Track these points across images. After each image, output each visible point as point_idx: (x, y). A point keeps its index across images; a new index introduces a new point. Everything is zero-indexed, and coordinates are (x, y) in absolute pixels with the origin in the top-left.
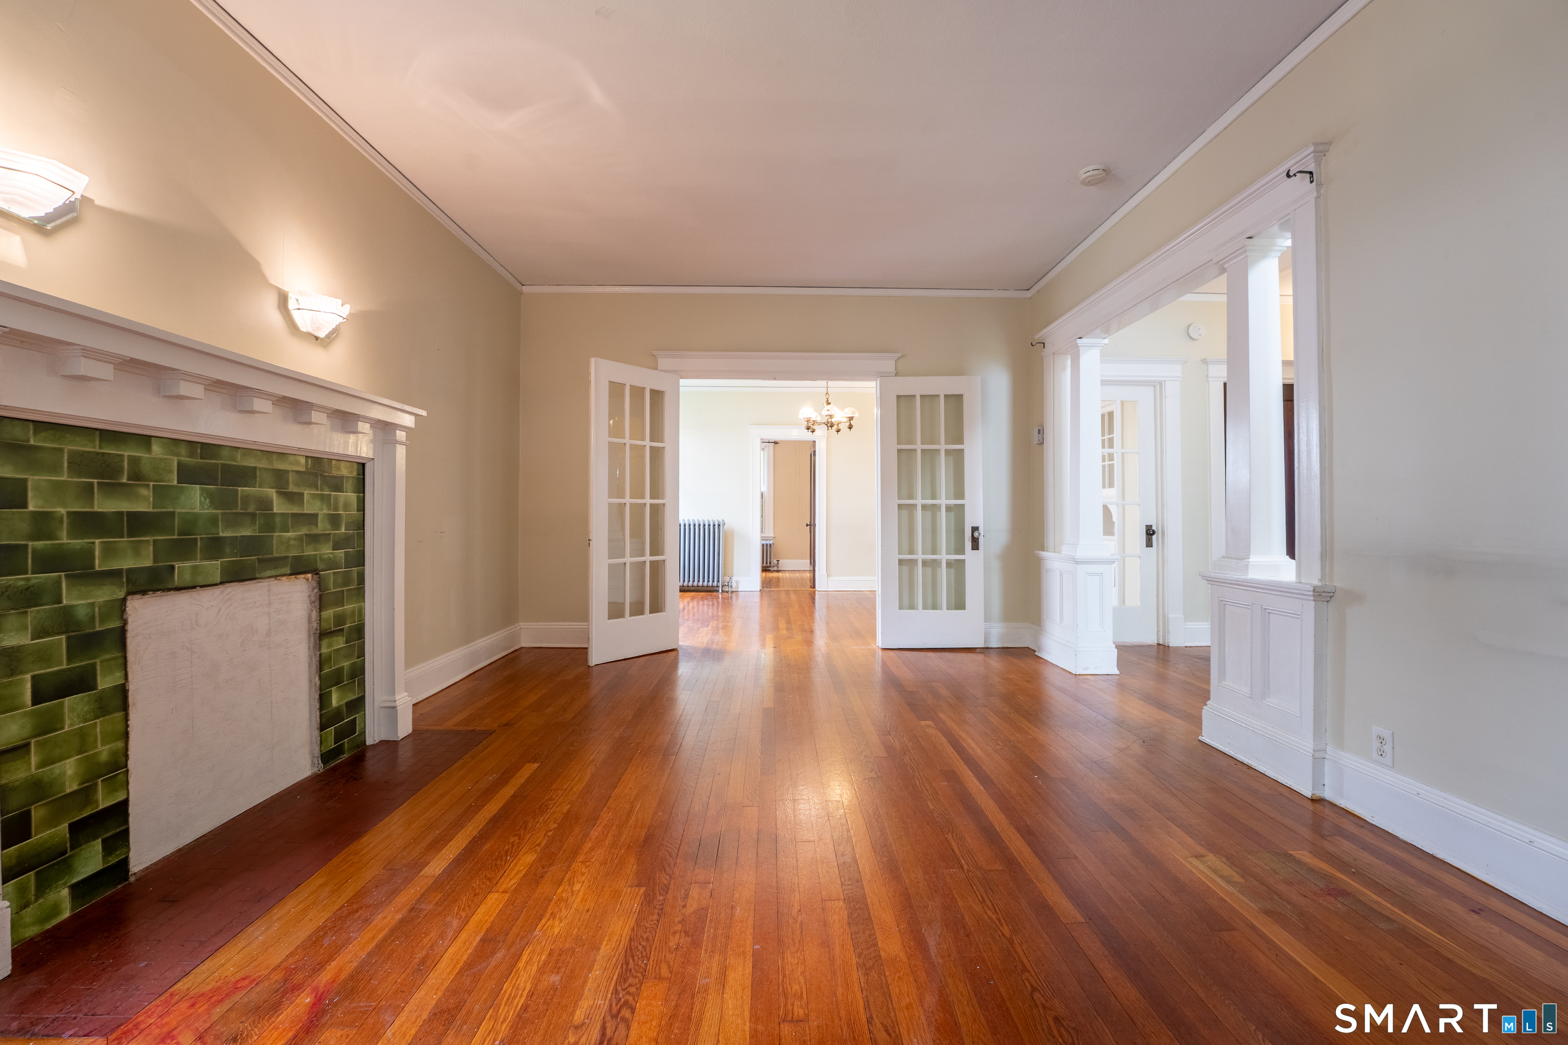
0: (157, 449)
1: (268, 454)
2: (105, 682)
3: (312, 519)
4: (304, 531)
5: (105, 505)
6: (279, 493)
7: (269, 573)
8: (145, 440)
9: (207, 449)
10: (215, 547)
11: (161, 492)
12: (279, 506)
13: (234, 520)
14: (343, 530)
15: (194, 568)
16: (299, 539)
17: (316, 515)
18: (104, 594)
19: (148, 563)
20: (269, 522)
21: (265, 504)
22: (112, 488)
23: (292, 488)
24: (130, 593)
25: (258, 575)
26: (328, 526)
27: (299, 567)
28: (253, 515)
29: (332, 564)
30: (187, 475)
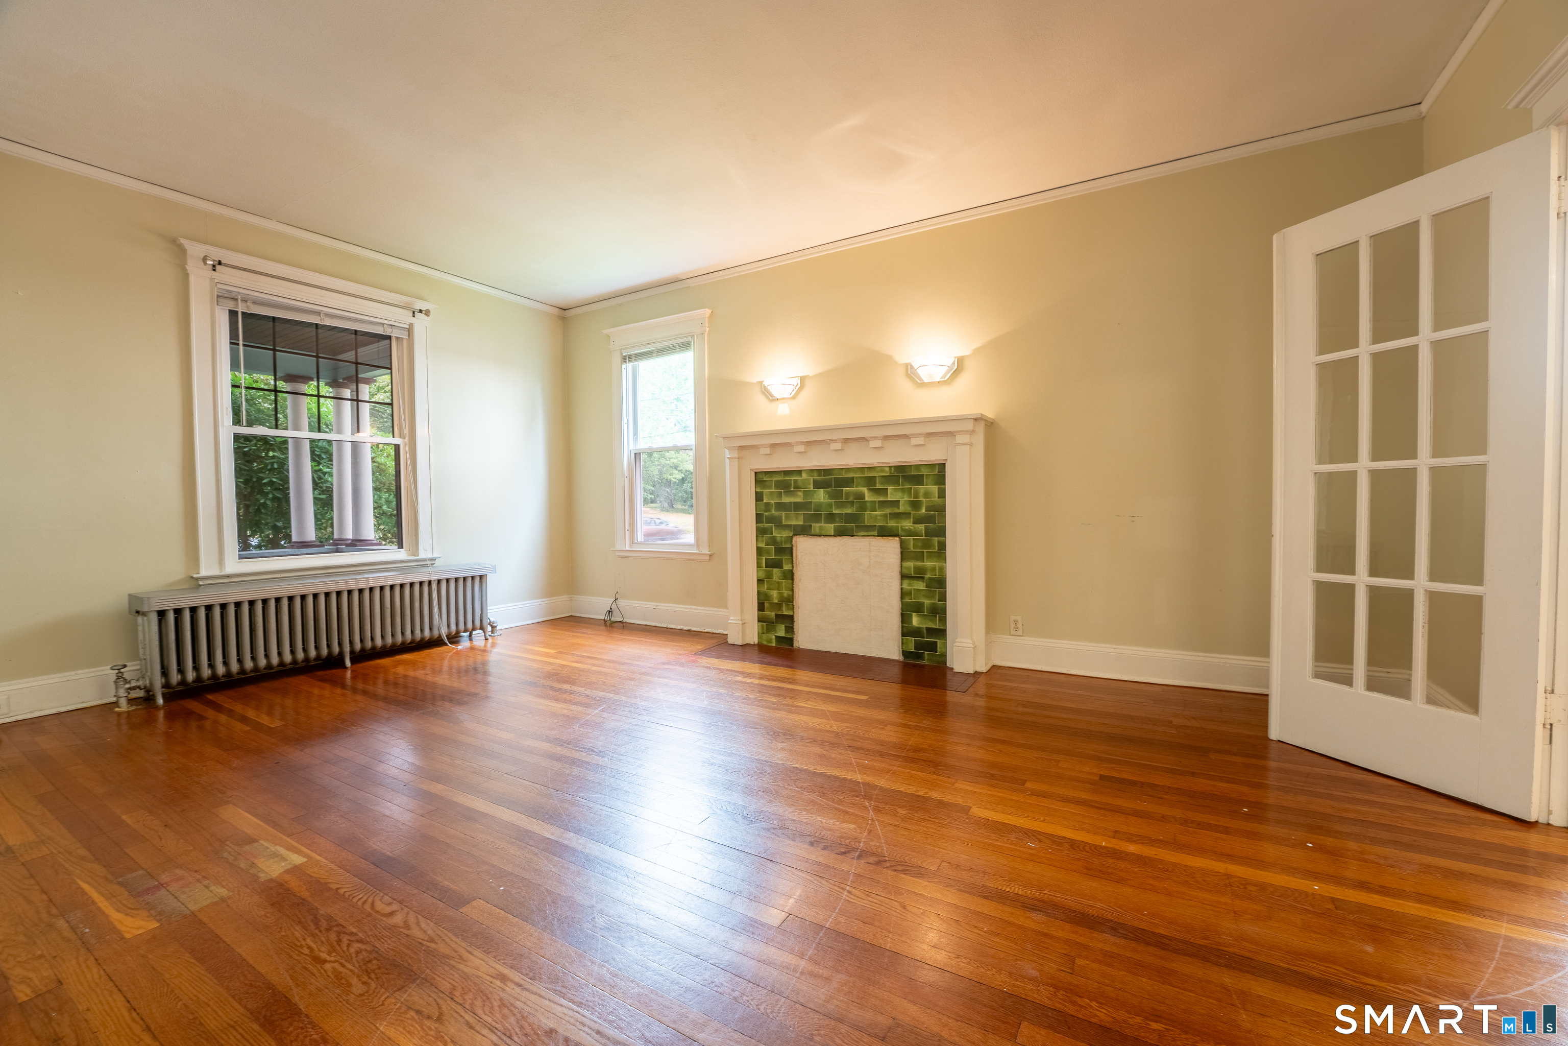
0: (804, 475)
1: (862, 469)
2: (787, 567)
3: (896, 503)
4: (888, 511)
5: (786, 499)
6: (869, 489)
7: (862, 533)
8: (799, 472)
9: (827, 472)
10: (831, 518)
11: (806, 493)
12: (868, 497)
13: (841, 505)
14: (923, 511)
15: (820, 527)
16: (885, 516)
17: (899, 501)
18: (786, 534)
19: (801, 523)
20: (863, 506)
21: (861, 496)
22: (788, 493)
23: (878, 486)
24: (795, 535)
25: (855, 534)
26: (909, 508)
27: (885, 533)
28: (852, 502)
29: (911, 533)
30: (817, 485)
